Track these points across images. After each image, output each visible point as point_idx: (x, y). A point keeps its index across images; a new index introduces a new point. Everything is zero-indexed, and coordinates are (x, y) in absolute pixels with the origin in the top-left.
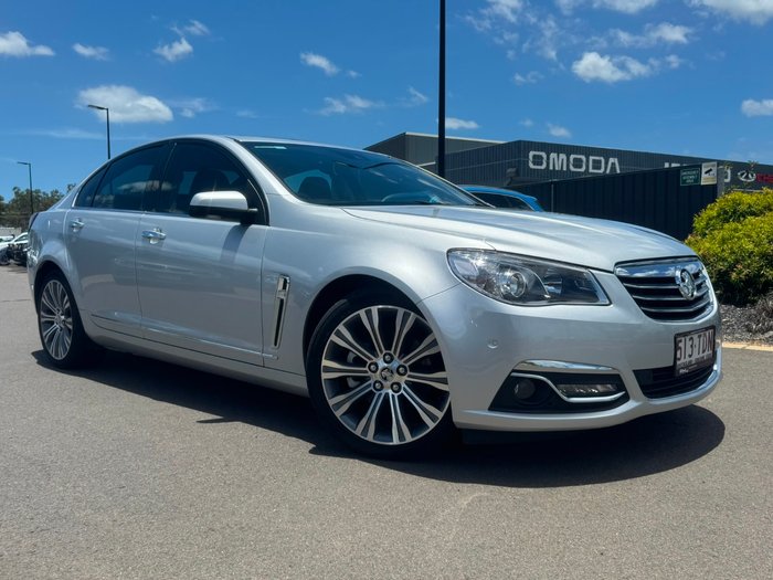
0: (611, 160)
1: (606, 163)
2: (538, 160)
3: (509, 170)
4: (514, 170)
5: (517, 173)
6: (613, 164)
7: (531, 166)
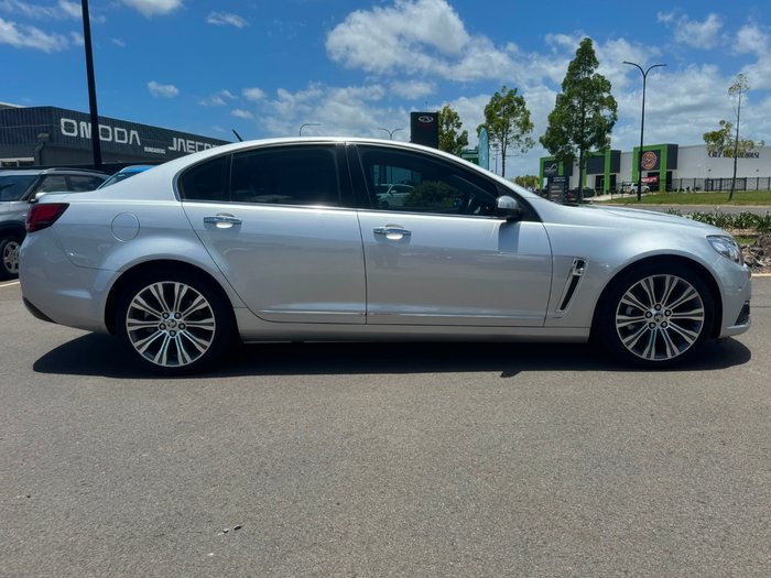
0: (132, 132)
1: (129, 135)
2: (69, 127)
3: (40, 135)
4: (47, 135)
5: (51, 138)
6: (134, 136)
7: (64, 132)
